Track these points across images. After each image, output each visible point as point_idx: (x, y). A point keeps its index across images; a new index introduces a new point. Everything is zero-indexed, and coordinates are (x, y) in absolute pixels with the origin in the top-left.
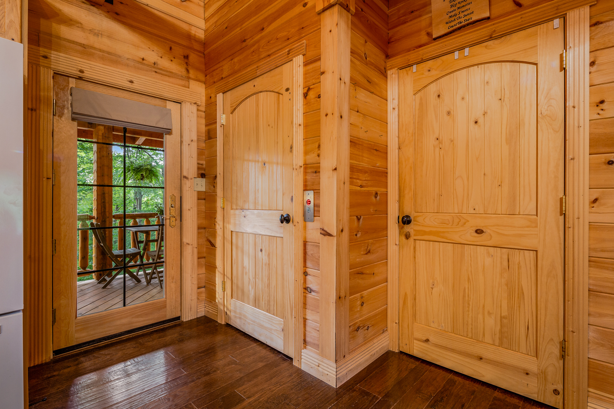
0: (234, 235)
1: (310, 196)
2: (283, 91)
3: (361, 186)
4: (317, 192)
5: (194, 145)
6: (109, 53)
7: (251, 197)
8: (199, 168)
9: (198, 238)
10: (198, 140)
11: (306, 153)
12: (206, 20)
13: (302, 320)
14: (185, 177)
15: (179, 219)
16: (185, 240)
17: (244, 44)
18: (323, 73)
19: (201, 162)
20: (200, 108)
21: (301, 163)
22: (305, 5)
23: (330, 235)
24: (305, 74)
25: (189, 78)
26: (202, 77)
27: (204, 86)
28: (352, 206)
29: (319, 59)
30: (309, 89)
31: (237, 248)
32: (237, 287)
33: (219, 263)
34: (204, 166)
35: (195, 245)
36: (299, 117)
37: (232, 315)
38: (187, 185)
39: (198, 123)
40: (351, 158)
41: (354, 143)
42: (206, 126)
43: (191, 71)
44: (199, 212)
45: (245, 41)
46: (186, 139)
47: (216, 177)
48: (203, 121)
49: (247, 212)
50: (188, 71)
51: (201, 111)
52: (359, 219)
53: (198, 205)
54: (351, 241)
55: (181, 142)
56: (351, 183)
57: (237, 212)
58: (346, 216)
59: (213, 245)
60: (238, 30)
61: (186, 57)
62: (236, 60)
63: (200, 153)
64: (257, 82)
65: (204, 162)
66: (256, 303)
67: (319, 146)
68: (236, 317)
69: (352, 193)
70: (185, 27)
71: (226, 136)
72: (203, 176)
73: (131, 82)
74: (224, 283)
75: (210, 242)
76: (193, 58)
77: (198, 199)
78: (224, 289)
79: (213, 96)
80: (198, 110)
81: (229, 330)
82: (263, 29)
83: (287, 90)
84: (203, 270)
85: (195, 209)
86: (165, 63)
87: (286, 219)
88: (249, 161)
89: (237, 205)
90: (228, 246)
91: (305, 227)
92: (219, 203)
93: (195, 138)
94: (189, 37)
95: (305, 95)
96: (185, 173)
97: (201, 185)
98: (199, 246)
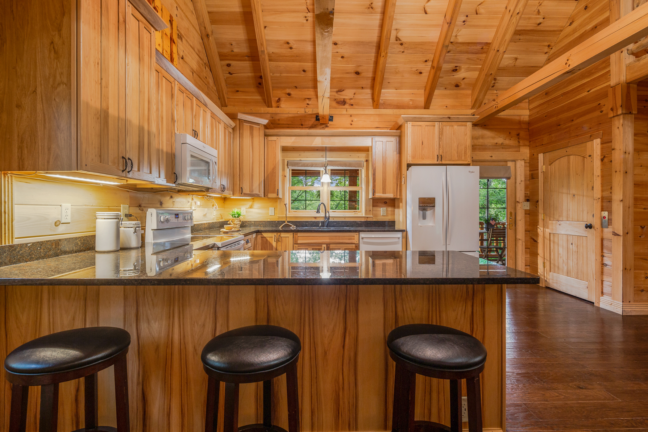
0: (552, 235)
1: (605, 214)
2: (587, 156)
3: (645, 209)
4: (610, 213)
5: (523, 183)
6: (482, 146)
7: (565, 214)
8: (525, 196)
9: (525, 237)
10: (525, 180)
11: (602, 191)
12: (530, 110)
13: (600, 281)
14: (518, 202)
15: (514, 225)
16: (518, 237)
17: (559, 127)
18: (613, 149)
19: (527, 193)
20: (526, 161)
21: (599, 196)
22: (602, 112)
23: (619, 235)
24: (602, 149)
25: (519, 146)
26: (527, 143)
27: (528, 148)
28: (635, 220)
29: (611, 142)
30: (604, 157)
31: (554, 242)
32: (554, 265)
33: (540, 251)
34: (529, 195)
35: (524, 241)
36: (597, 171)
37: (550, 282)
38: (519, 206)
39: (525, 170)
40: (635, 193)
41: (637, 185)
42: (530, 171)
43: (521, 142)
44: (526, 222)
45: (559, 125)
46: (518, 181)
47: (538, 201)
48: (528, 168)
49: (561, 222)
50: (519, 142)
51: (527, 163)
52: (642, 228)
53: (525, 217)
54: (635, 239)
55: (515, 183)
56: (635, 207)
57: (554, 222)
58: (630, 226)
59: (536, 241)
60: (554, 119)
61: (518, 135)
62: (553, 135)
63: (526, 187)
64: (568, 149)
65: (529, 193)
66: (568, 274)
67: (611, 188)
68: (553, 282)
69: (635, 213)
70: (517, 118)
71: (545, 178)
72: (528, 200)
73: (491, 157)
74: (544, 263)
75: (533, 239)
76: (522, 134)
77: (525, 214)
78: (544, 267)
79: (535, 154)
80: (525, 163)
81: (548, 291)
82: (573, 120)
83: (590, 156)
84: (528, 256)
85: (524, 220)
86: (507, 142)
87: (589, 227)
88: (563, 193)
89: (554, 218)
90: (547, 242)
91: (602, 231)
92: (541, 217)
93: (523, 179)
94: (520, 122)
95: (602, 160)
96: (518, 200)
97: (527, 206)
98: (526, 241)
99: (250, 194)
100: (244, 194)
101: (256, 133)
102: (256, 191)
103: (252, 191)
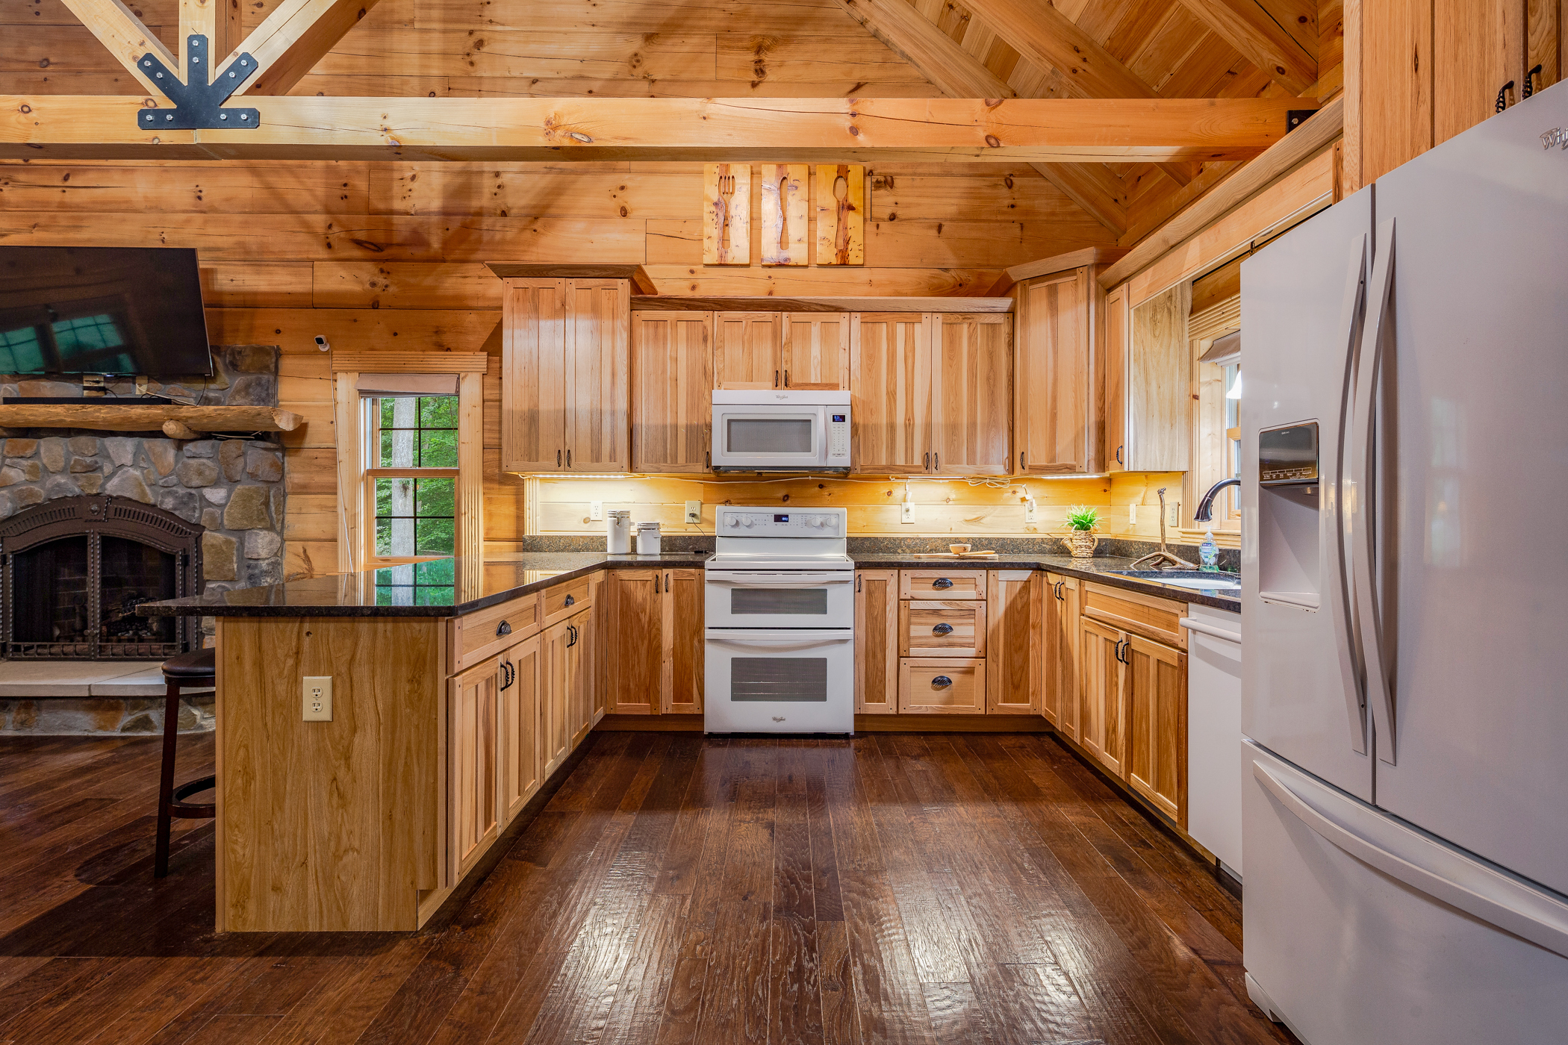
99: (1047, 467)
100: (1031, 468)
101: (1064, 297)
102: (1065, 458)
103: (1053, 459)
